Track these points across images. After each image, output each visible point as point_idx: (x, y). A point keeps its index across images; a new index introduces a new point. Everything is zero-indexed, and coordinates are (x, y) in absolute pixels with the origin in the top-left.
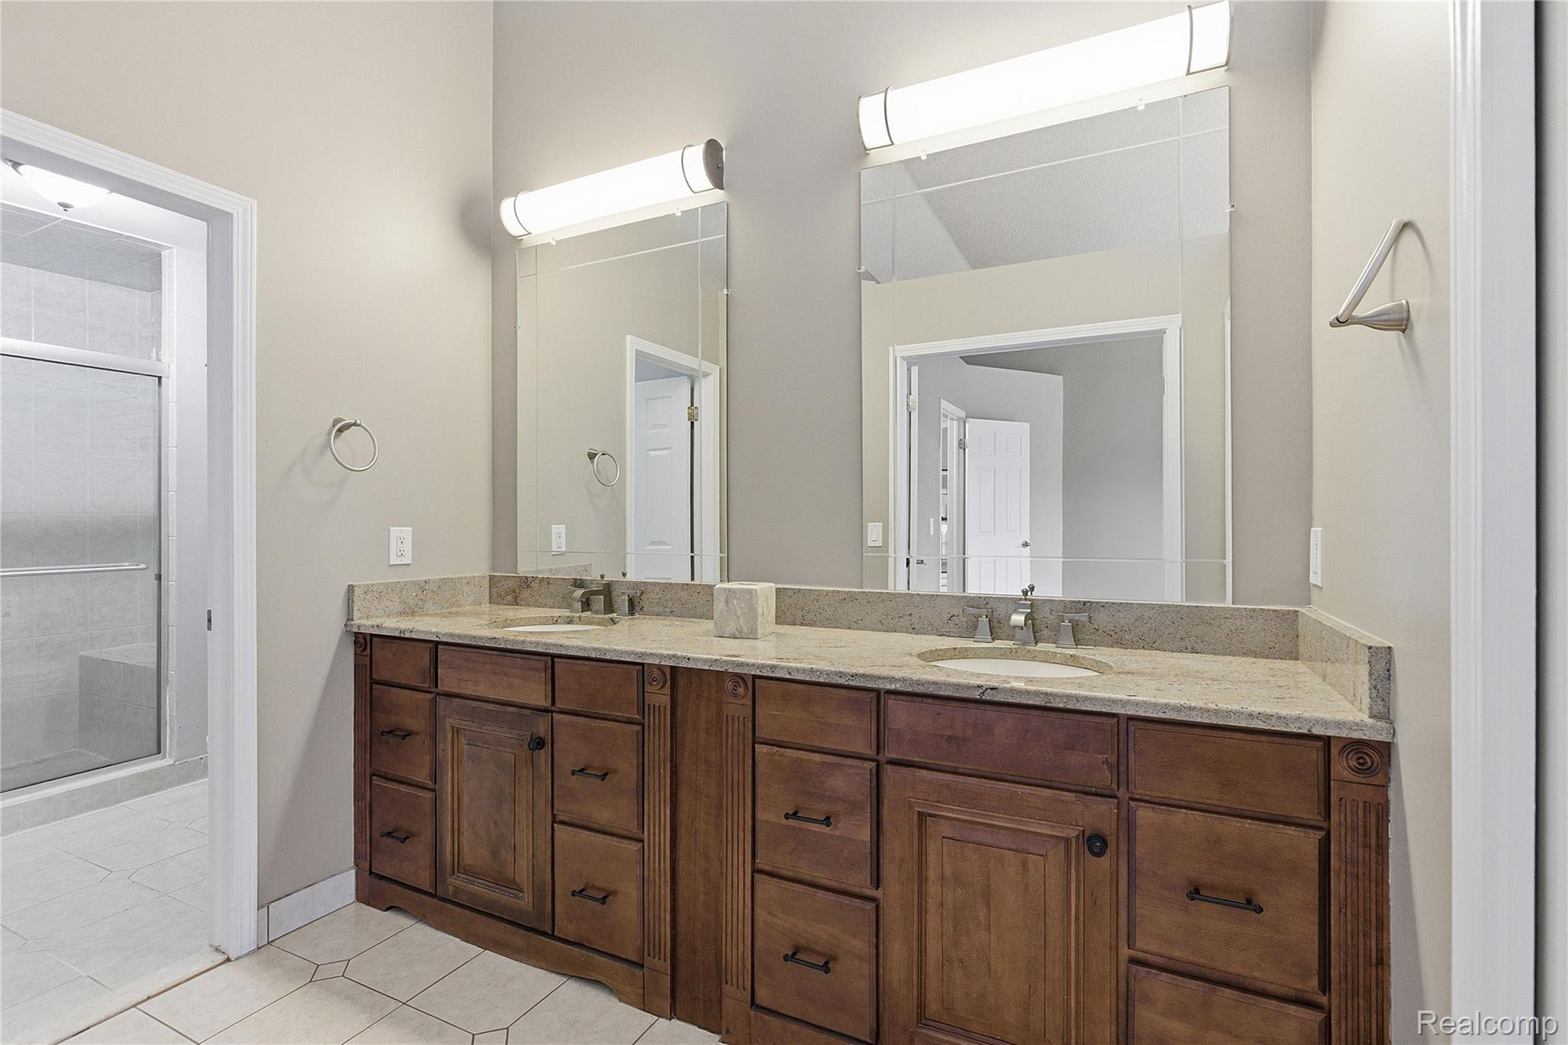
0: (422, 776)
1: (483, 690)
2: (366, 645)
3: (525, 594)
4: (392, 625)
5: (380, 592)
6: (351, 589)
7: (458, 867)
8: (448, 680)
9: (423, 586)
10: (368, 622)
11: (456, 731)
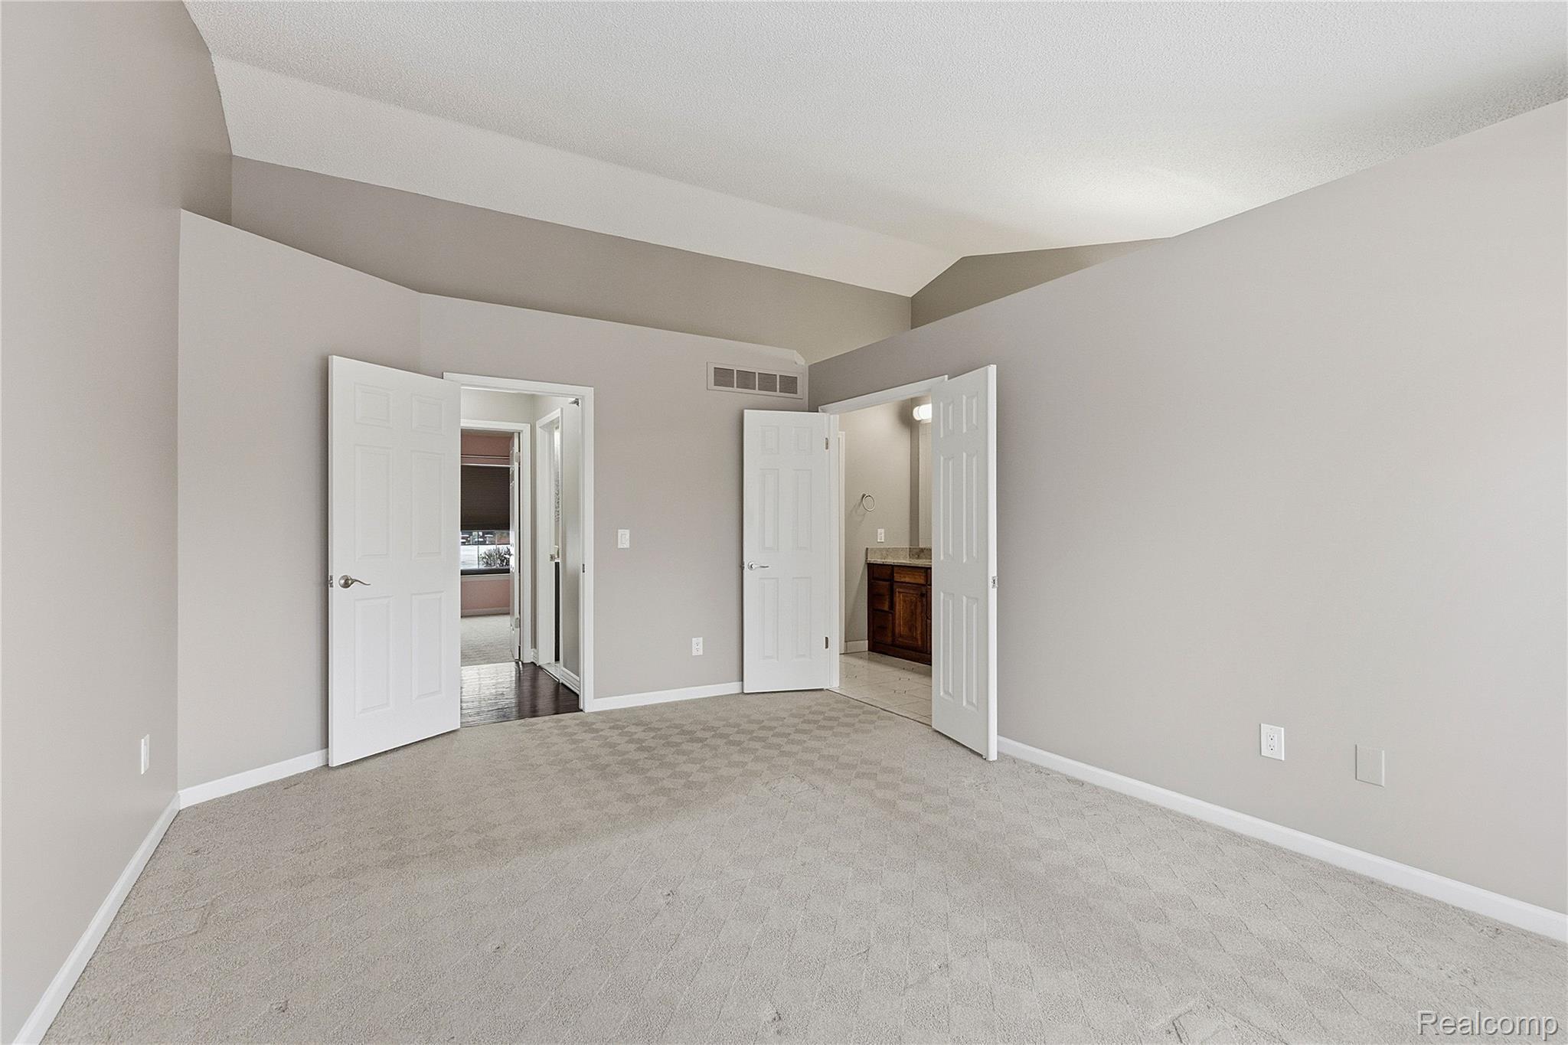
0: (886, 608)
1: (907, 580)
2: (872, 568)
3: (921, 555)
4: (879, 561)
5: (875, 551)
6: (867, 549)
7: (901, 636)
8: (897, 578)
9: (887, 550)
10: (873, 559)
11: (899, 592)
